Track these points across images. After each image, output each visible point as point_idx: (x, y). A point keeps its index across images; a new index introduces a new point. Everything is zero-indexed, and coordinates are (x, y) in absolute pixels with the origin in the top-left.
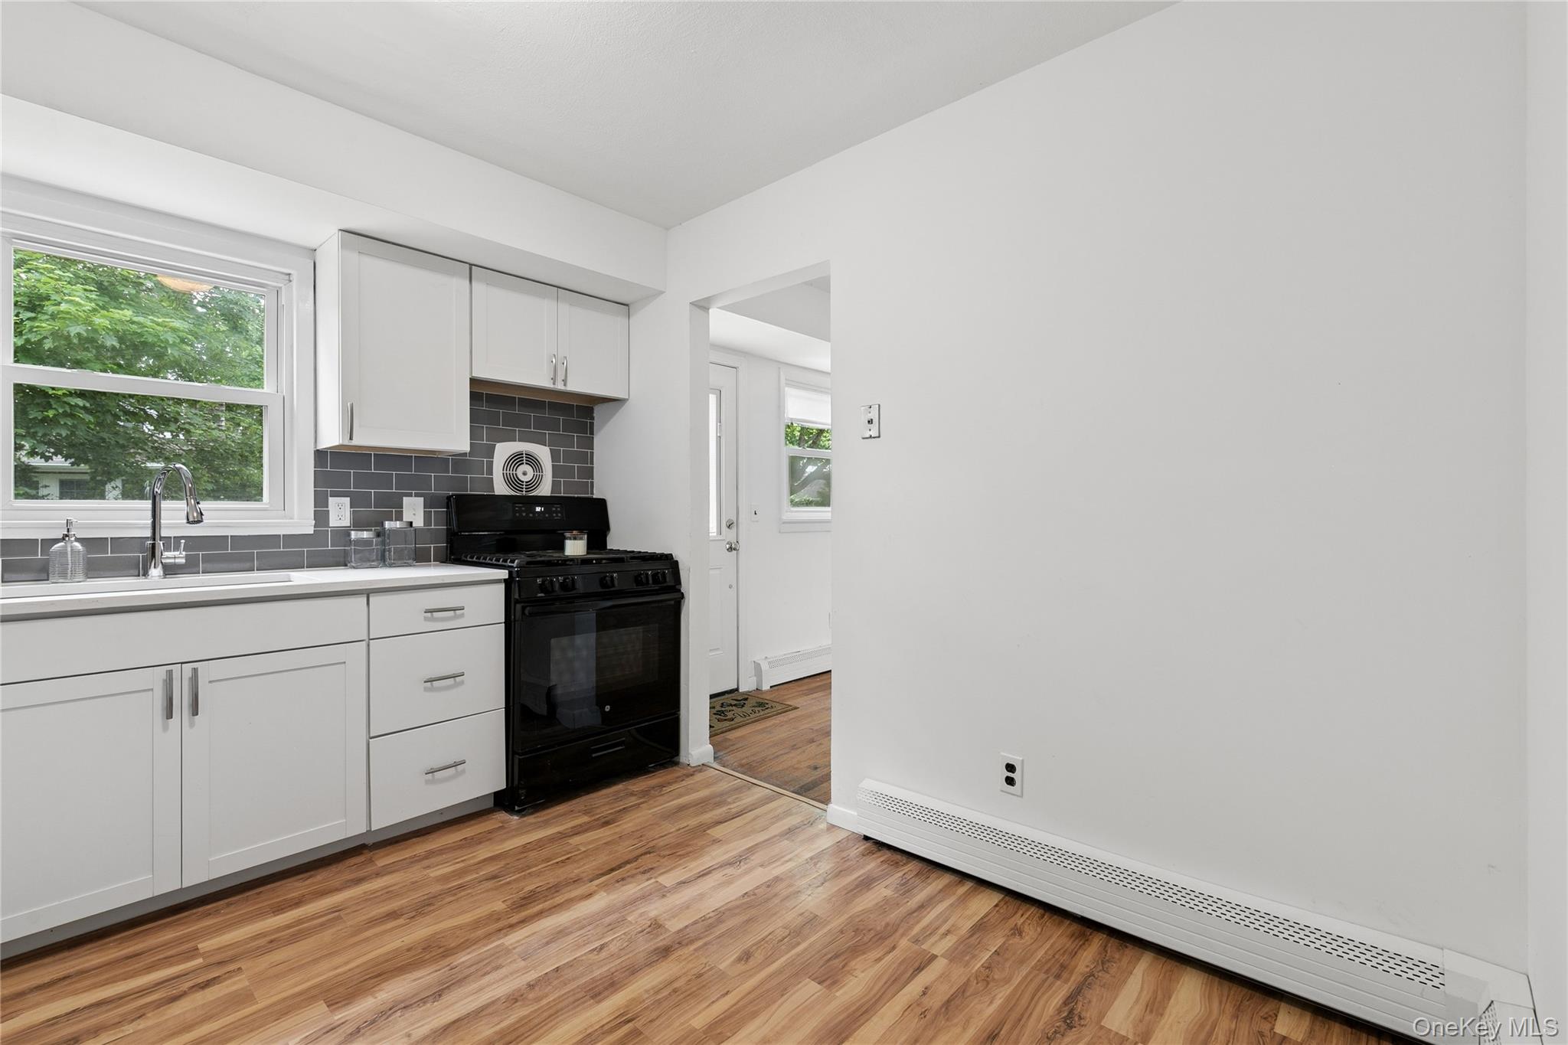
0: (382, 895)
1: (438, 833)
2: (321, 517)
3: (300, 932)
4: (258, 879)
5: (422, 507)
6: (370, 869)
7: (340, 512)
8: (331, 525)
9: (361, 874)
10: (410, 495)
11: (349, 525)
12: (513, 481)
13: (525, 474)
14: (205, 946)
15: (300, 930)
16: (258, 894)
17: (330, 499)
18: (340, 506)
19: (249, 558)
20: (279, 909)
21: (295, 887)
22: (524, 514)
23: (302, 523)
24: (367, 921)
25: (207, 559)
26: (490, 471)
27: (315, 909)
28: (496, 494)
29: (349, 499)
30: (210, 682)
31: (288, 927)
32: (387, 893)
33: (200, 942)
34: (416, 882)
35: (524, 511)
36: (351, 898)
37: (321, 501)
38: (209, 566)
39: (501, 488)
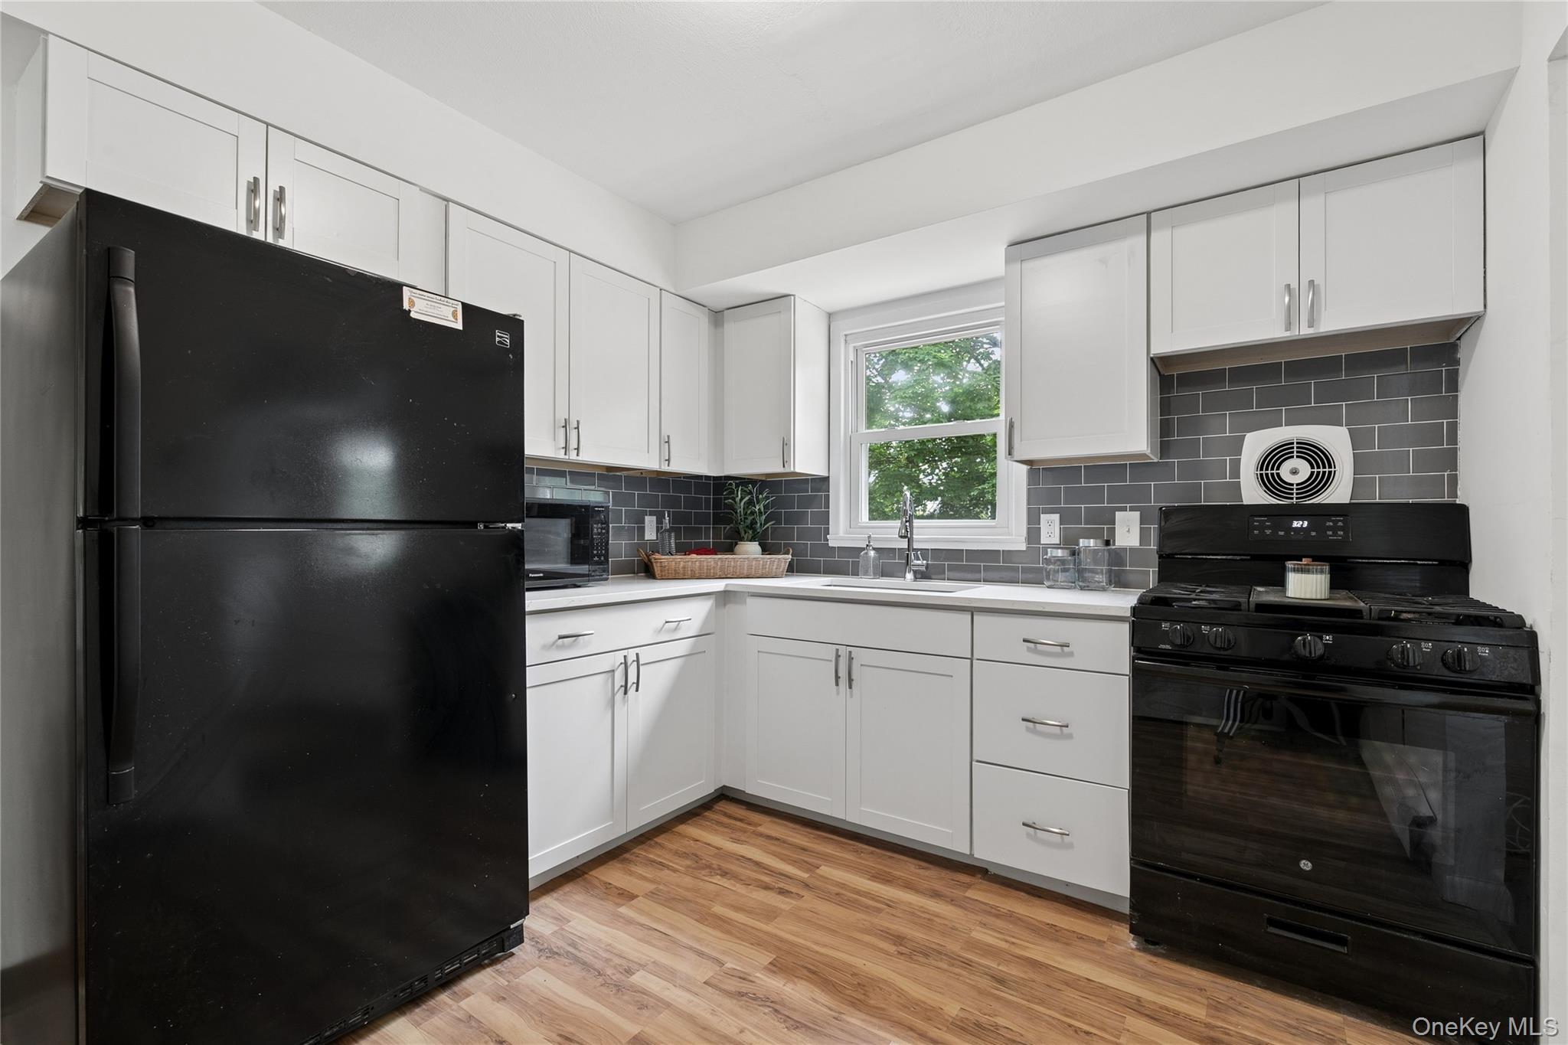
0: (924, 918)
1: (1045, 903)
2: (1033, 534)
3: (856, 901)
4: (906, 847)
5: (1138, 523)
6: (958, 893)
7: (1051, 529)
8: (1042, 542)
9: (947, 891)
10: (1124, 509)
11: (1058, 542)
12: (1271, 483)
13: (1294, 472)
14: (825, 870)
15: (857, 900)
16: (891, 857)
17: (1042, 515)
18: (1050, 523)
19: (977, 570)
20: (876, 877)
21: (909, 869)
22: (1268, 532)
23: (1016, 541)
24: (881, 929)
25: (951, 568)
26: (1236, 473)
27: (885, 893)
28: (1245, 503)
29: (1058, 515)
30: (862, 665)
31: (858, 892)
32: (929, 920)
33: (825, 865)
34: (957, 929)
35: (1269, 528)
36: (910, 903)
37: (1033, 519)
38: (952, 574)
39: (1253, 494)
